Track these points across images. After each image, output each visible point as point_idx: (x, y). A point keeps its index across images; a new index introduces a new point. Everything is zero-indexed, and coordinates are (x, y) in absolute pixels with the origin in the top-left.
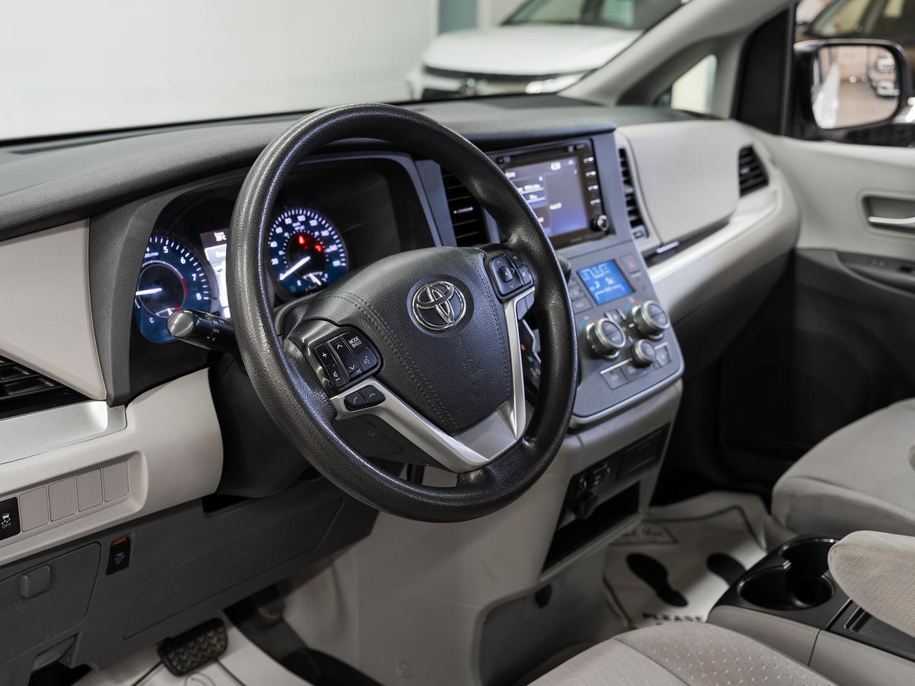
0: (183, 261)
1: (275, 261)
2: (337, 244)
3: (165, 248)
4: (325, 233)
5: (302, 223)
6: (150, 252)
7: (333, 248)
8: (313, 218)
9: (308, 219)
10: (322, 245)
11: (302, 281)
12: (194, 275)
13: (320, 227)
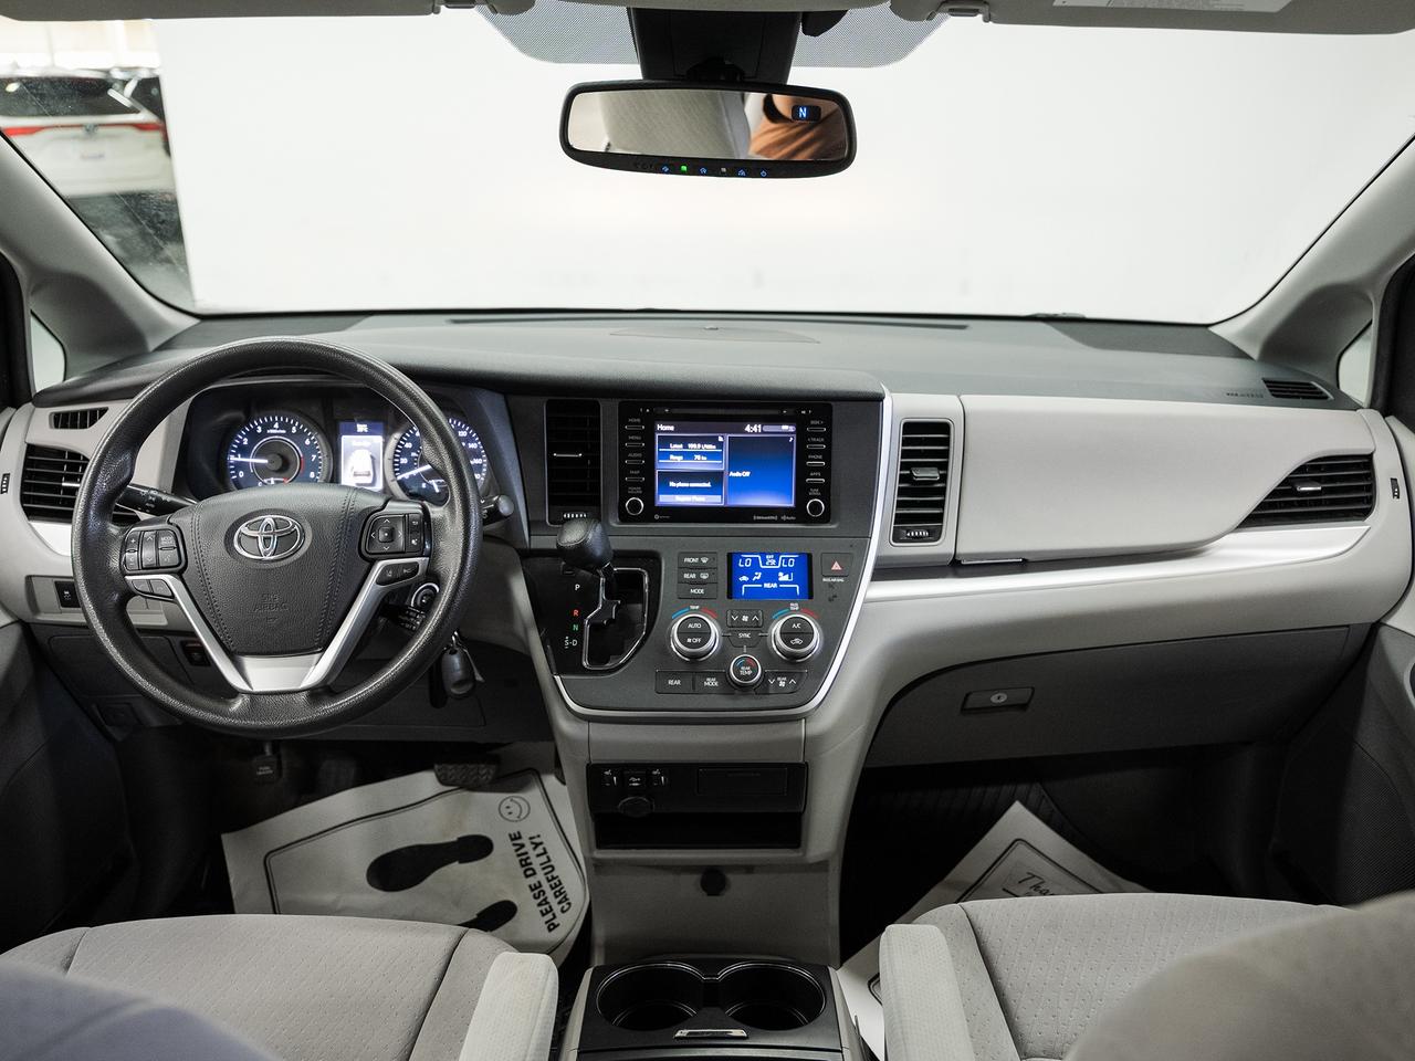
0: (307, 442)
1: (404, 461)
2: (481, 459)
3: (294, 428)
4: (473, 446)
6: (278, 429)
12: (314, 457)
13: (469, 439)
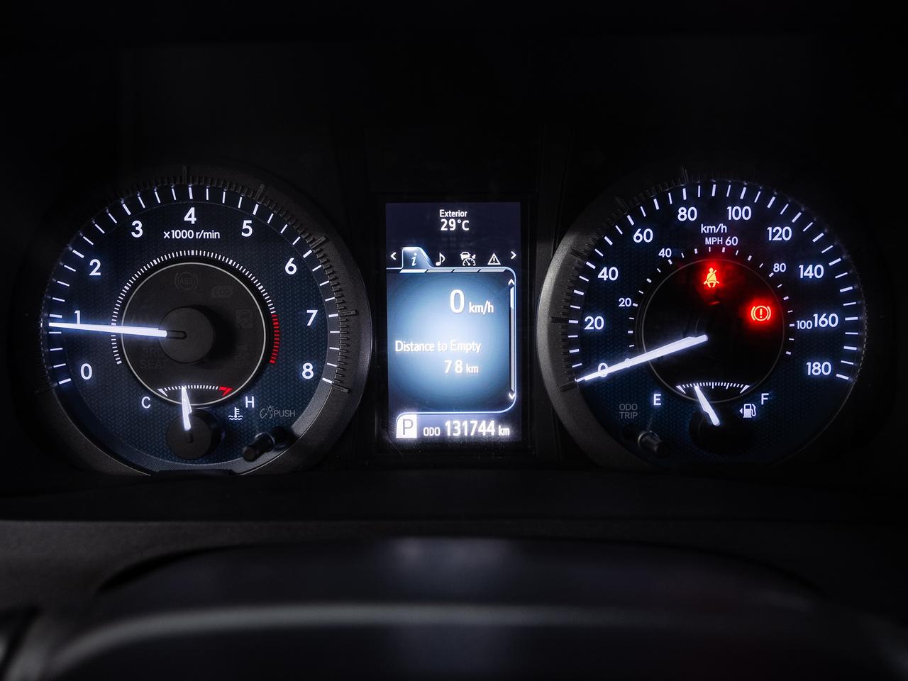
0: (291, 267)
1: (595, 323)
2: (844, 312)
3: (246, 224)
4: (810, 272)
5: (735, 228)
6: (196, 228)
7: (825, 321)
8: (783, 221)
9: (764, 218)
10: (787, 305)
11: (670, 396)
12: (313, 313)
13: (799, 251)
